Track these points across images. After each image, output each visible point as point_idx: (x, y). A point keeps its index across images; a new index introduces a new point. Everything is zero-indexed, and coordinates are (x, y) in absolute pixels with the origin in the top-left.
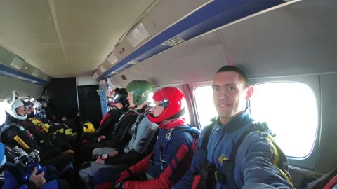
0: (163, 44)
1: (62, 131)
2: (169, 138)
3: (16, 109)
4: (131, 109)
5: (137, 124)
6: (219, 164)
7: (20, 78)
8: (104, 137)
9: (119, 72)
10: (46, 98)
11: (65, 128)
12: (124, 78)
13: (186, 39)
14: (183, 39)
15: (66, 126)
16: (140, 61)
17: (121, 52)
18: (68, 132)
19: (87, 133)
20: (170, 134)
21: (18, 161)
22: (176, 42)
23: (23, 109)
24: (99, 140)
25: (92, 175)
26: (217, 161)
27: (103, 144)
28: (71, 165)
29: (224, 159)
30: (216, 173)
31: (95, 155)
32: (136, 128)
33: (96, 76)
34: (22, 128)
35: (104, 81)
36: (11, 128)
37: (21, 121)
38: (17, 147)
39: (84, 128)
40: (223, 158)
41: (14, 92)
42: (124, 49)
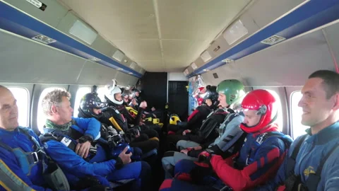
0: (262, 42)
1: (150, 119)
2: (259, 143)
3: (115, 95)
4: (220, 108)
5: (227, 123)
6: (304, 176)
7: (119, 69)
8: (189, 131)
9: (211, 70)
10: (138, 88)
11: (153, 118)
12: (216, 76)
13: (287, 38)
14: (284, 37)
15: (155, 116)
16: (235, 59)
17: (215, 50)
18: (155, 121)
19: (173, 125)
20: (262, 138)
21: (110, 140)
22: (276, 40)
23: (120, 95)
24: (184, 133)
25: (174, 164)
26: (303, 174)
27: (188, 138)
28: (155, 151)
29: (312, 172)
30: (300, 185)
31: (179, 147)
32: (225, 127)
33: (187, 72)
34: (117, 112)
35: (194, 78)
36: (108, 110)
37: (117, 105)
38: (111, 127)
39: (171, 120)
40: (310, 171)
41: (114, 81)
42: (219, 47)
